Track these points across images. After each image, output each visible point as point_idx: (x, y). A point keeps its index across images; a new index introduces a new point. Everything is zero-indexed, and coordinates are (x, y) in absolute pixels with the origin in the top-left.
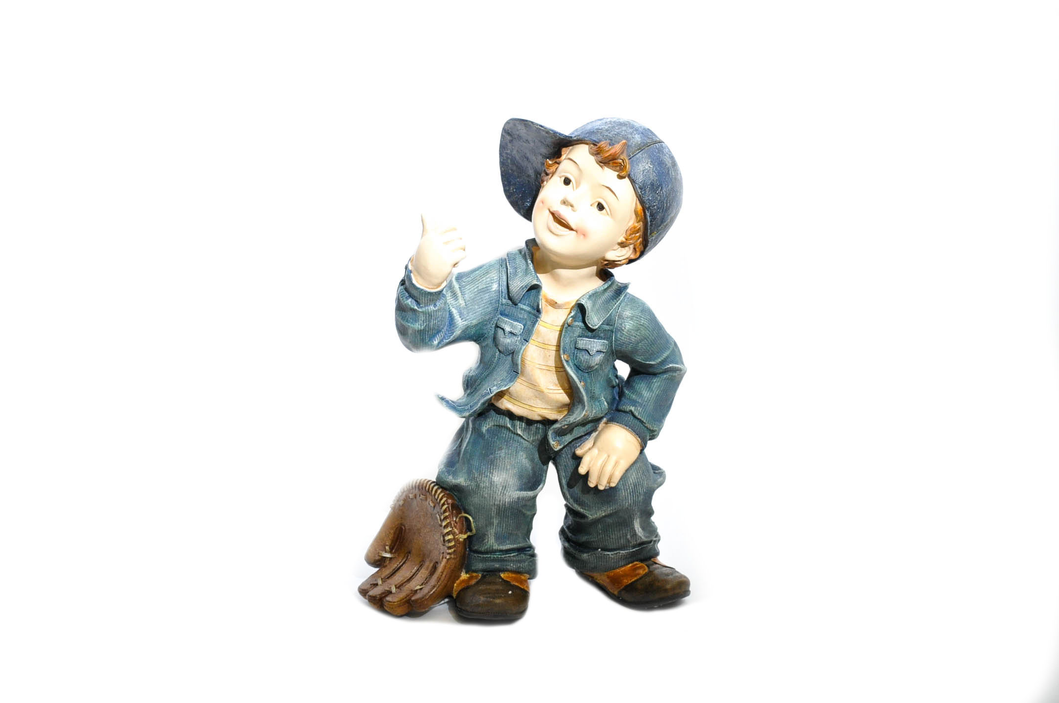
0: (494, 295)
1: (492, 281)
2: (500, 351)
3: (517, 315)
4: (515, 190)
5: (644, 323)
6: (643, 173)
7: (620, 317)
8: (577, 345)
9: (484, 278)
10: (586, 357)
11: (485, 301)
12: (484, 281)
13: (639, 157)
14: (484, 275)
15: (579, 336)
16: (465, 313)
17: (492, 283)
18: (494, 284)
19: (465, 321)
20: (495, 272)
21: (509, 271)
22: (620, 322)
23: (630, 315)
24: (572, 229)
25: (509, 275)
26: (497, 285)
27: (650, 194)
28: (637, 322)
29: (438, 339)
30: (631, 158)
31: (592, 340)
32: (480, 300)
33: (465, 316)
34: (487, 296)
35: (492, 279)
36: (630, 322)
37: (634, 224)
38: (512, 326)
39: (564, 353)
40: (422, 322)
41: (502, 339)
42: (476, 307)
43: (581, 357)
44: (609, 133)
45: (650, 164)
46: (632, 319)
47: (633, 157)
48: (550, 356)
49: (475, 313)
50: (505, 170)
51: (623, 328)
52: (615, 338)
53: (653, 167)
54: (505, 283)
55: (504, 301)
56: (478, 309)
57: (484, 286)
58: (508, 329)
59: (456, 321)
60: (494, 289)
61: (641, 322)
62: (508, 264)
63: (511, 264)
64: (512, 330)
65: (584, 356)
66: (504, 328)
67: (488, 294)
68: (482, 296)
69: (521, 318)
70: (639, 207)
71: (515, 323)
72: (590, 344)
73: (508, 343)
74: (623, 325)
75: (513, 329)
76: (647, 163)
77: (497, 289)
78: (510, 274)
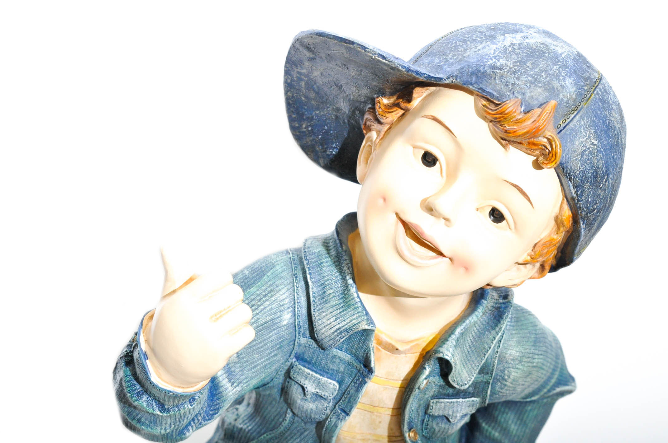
0: (286, 333)
1: (282, 308)
2: (294, 413)
3: (326, 364)
4: (310, 129)
5: (537, 363)
6: (582, 157)
7: (501, 360)
8: (430, 411)
9: (266, 304)
10: (443, 426)
11: (270, 345)
12: (268, 309)
13: (576, 126)
14: (265, 295)
15: (433, 397)
16: (237, 371)
17: (281, 311)
18: (285, 312)
19: (238, 385)
20: (285, 290)
21: (311, 290)
22: (502, 368)
23: (518, 354)
24: (441, 254)
25: (312, 299)
26: (290, 314)
27: (590, 192)
28: (530, 364)
29: (192, 427)
30: (561, 131)
31: (455, 400)
32: (262, 344)
33: (238, 376)
34: (273, 335)
35: (281, 303)
36: (517, 366)
37: (550, 235)
38: (319, 384)
39: (410, 430)
40: (167, 426)
41: (299, 401)
42: (256, 356)
43: (435, 426)
44: (518, 79)
45: (594, 138)
46: (521, 362)
47: (564, 127)
48: (380, 422)
49: (254, 367)
50: (293, 97)
51: (506, 377)
52: (491, 391)
53: (599, 142)
54: (304, 311)
55: (303, 340)
56: (258, 359)
57: (268, 318)
58: (311, 388)
59: (221, 390)
60: (285, 323)
61: (533, 363)
62: (308, 276)
63: (313, 276)
64: (318, 391)
65: (440, 425)
66: (305, 386)
67: (276, 332)
68: (264, 337)
69: (333, 370)
70: (567, 213)
71: (324, 379)
72: (452, 407)
73: (311, 409)
74: (506, 372)
75: (320, 389)
76: (589, 137)
77: (292, 321)
78: (314, 297)
